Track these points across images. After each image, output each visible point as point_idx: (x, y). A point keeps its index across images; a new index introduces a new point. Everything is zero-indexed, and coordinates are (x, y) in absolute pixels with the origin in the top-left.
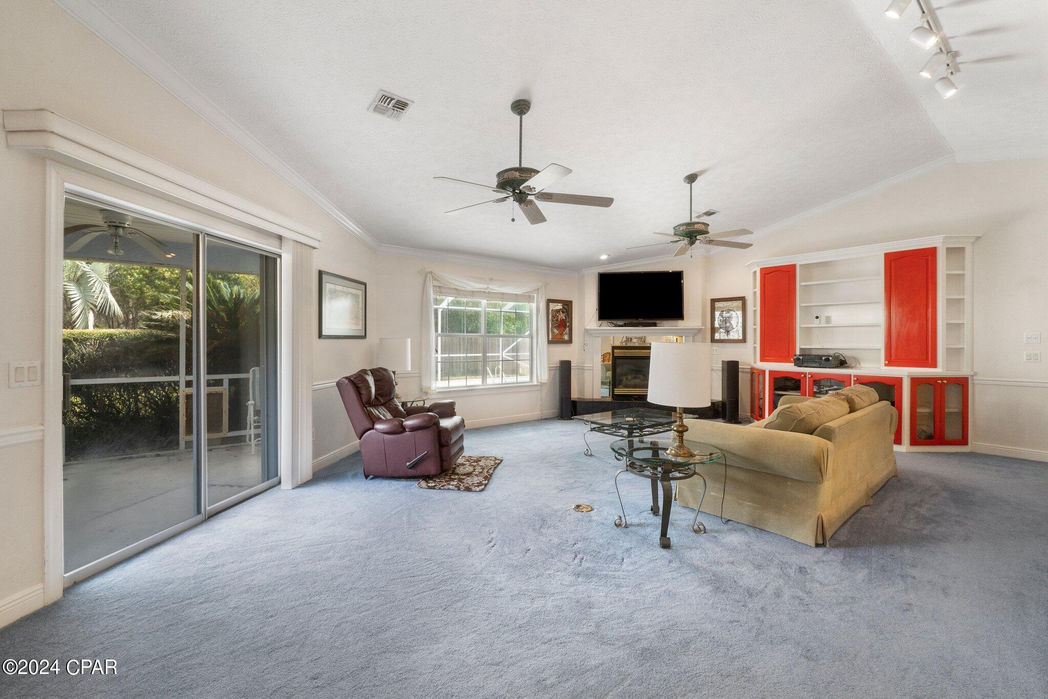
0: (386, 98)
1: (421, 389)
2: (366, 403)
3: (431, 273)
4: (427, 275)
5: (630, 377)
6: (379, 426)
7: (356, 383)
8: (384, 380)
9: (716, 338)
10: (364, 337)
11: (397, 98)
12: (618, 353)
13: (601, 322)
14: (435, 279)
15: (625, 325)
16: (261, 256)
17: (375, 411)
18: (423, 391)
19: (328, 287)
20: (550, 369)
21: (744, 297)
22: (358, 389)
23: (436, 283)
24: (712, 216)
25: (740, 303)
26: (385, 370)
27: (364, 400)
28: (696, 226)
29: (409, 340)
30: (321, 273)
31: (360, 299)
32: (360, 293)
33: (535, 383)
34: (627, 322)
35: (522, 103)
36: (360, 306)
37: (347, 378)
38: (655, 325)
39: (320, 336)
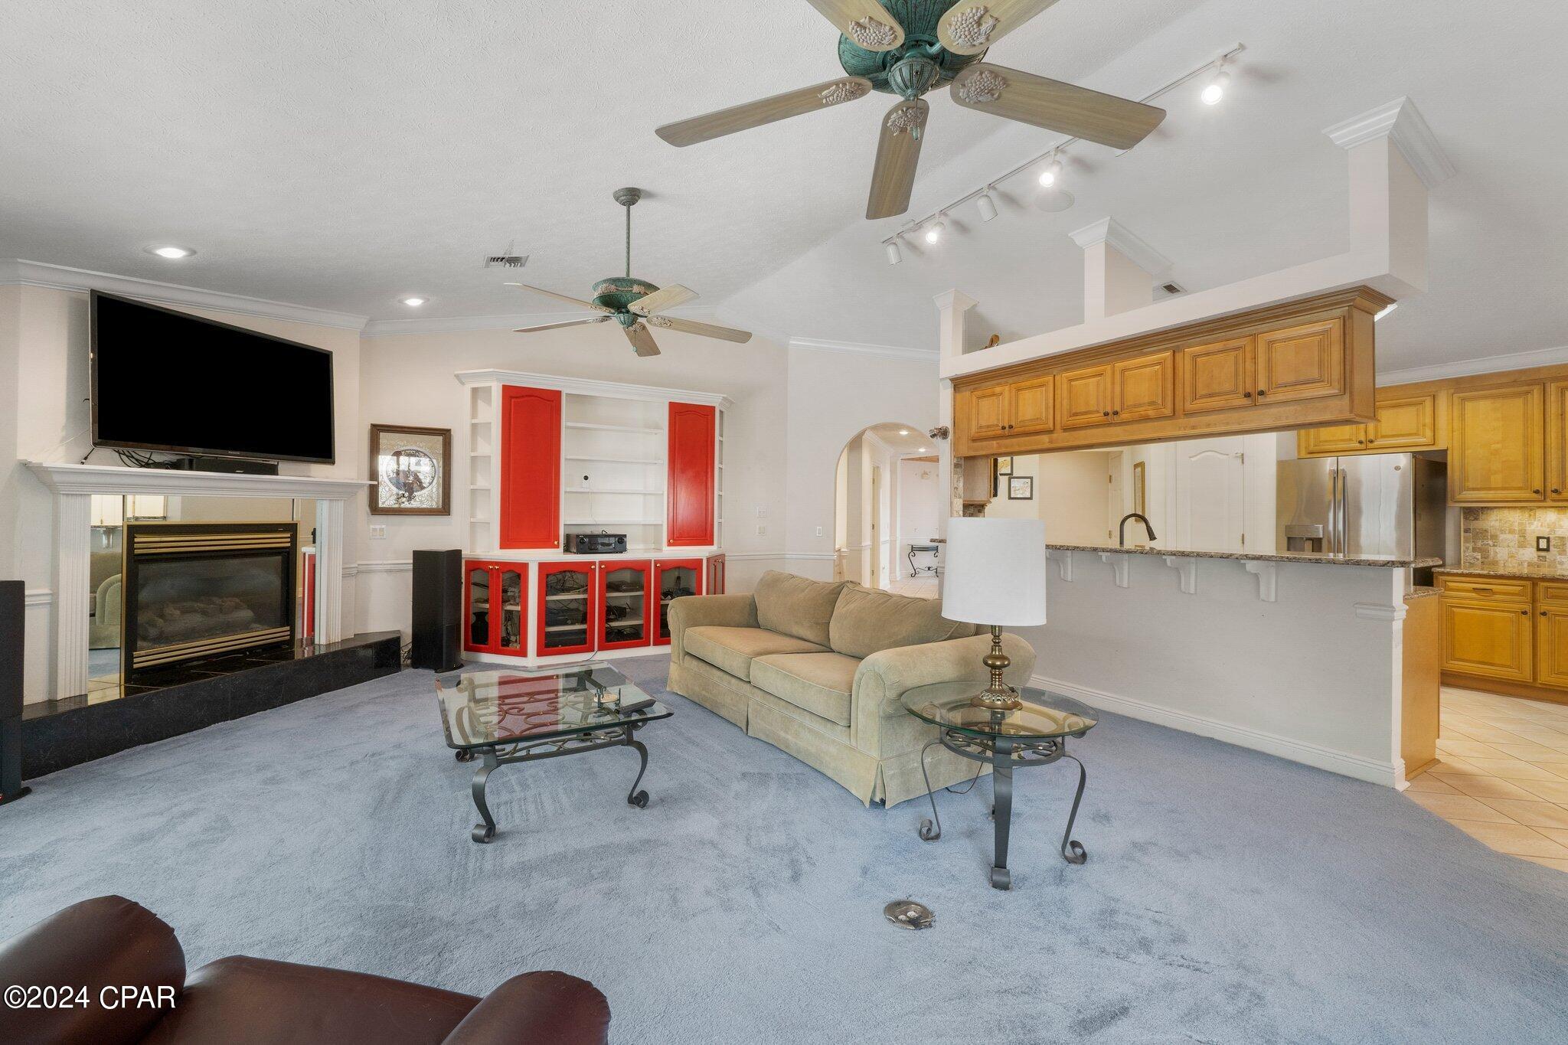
9: (380, 505)
12: (145, 543)
13: (89, 448)
21: (449, 431)
25: (438, 441)
38: (273, 470)
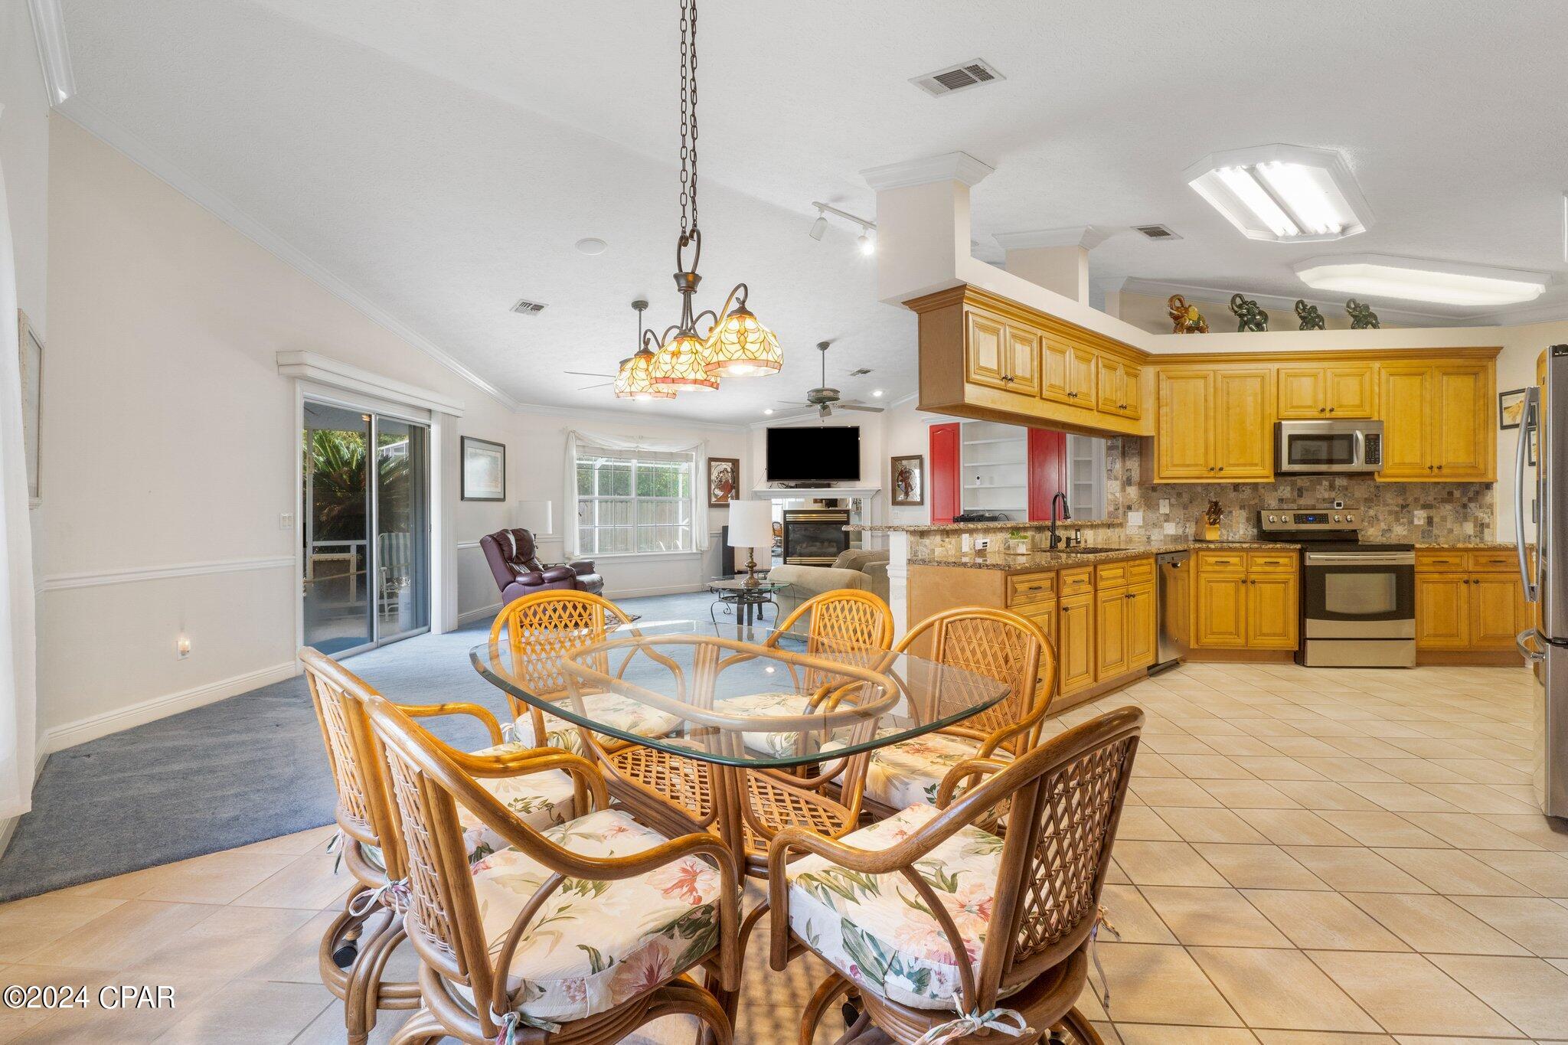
0: (525, 304)
1: (564, 555)
2: (508, 559)
3: (574, 432)
4: (569, 435)
5: (805, 545)
6: (520, 579)
7: (499, 540)
8: (525, 542)
10: (503, 500)
11: (533, 304)
12: (790, 518)
13: (770, 483)
14: (578, 438)
15: (797, 486)
16: (410, 426)
17: (516, 567)
18: (566, 556)
19: (468, 451)
20: (712, 536)
21: (919, 454)
22: (500, 545)
23: (580, 443)
24: (868, 374)
25: (917, 462)
26: (526, 531)
27: (506, 556)
28: (825, 393)
29: (550, 502)
30: (462, 438)
31: (499, 463)
32: (499, 456)
33: (695, 551)
34: (799, 482)
35: (640, 303)
36: (499, 468)
37: (490, 536)
38: (829, 486)
39: (463, 498)
